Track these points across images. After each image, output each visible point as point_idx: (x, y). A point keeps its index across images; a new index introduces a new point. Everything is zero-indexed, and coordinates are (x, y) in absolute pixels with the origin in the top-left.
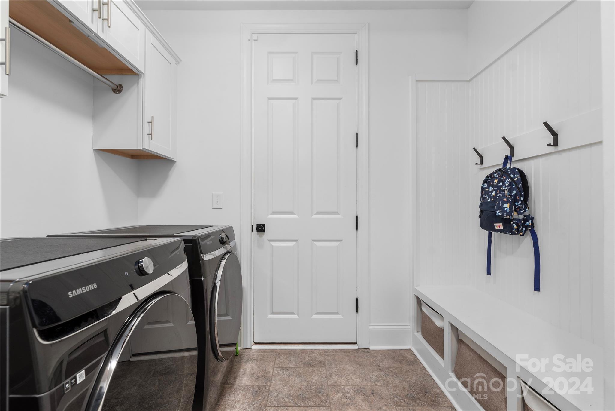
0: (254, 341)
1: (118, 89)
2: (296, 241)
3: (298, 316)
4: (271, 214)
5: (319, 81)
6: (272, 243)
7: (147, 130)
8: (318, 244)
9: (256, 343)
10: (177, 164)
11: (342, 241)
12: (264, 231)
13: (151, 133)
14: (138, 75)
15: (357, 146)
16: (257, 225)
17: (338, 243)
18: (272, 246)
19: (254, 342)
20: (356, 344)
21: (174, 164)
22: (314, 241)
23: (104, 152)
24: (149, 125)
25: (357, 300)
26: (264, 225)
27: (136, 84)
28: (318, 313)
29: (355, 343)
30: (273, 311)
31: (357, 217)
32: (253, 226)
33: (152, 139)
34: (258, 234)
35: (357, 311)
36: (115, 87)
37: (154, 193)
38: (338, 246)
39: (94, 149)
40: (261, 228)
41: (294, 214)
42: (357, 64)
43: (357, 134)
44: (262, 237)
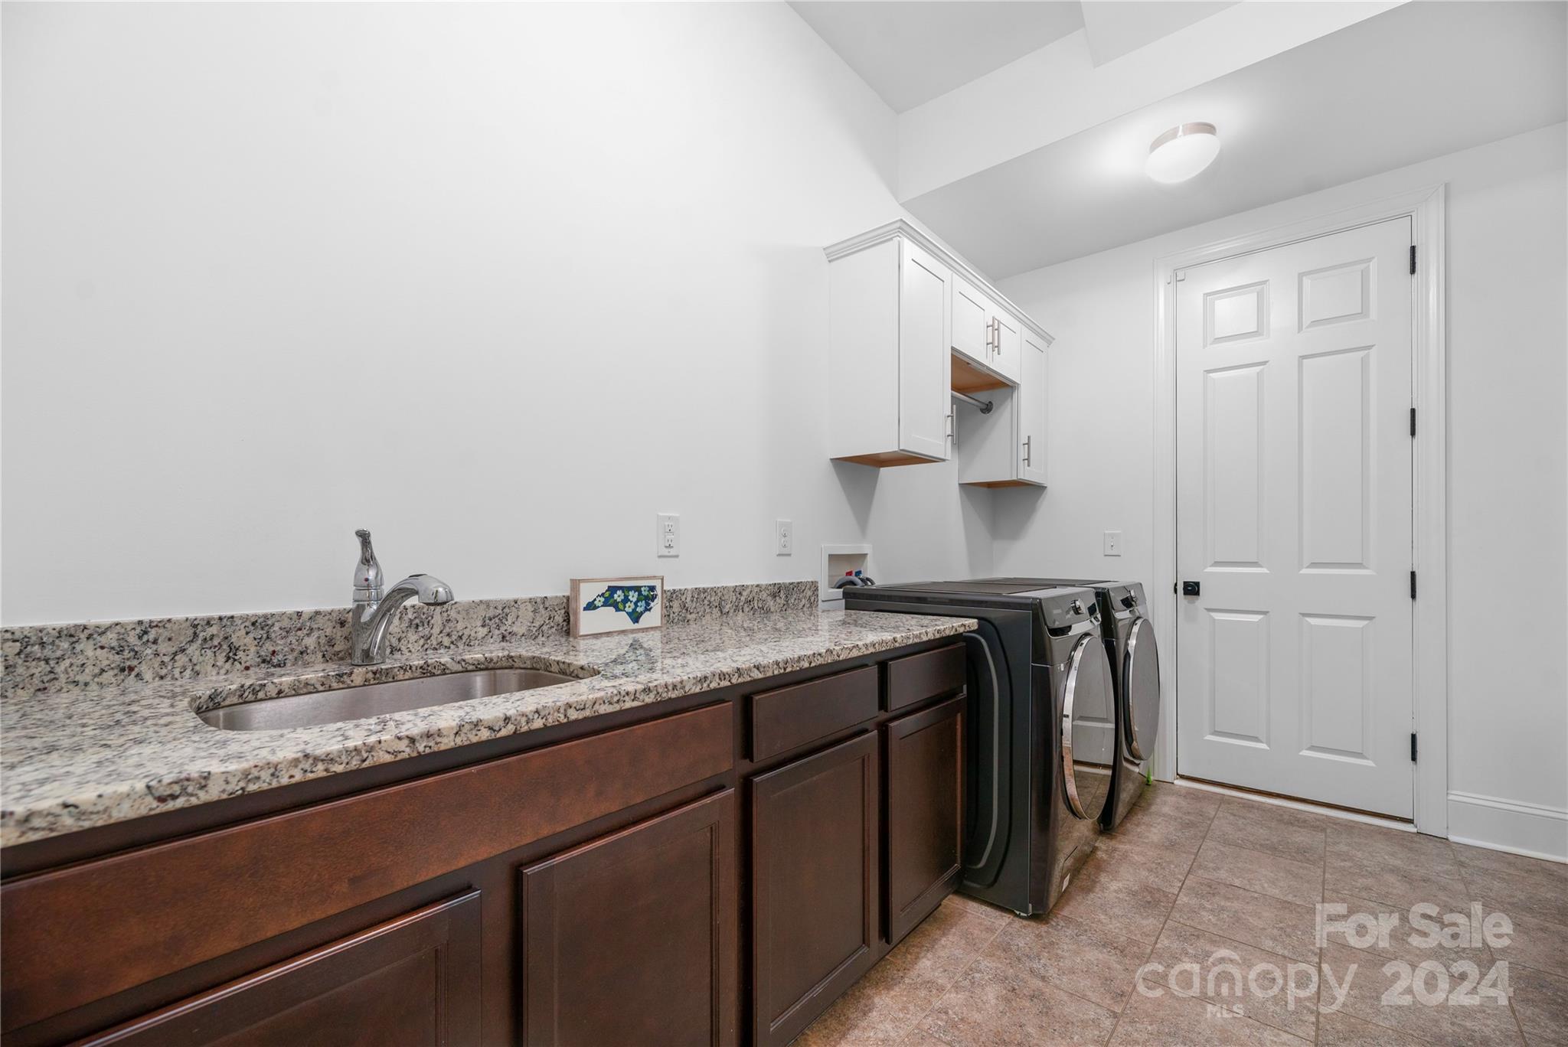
0: (1179, 773)
1: (987, 408)
2: (1265, 613)
3: (1269, 746)
4: (1212, 566)
5: (1315, 323)
6: (1213, 614)
7: (1023, 454)
8: (1312, 621)
9: (1182, 777)
10: (1049, 491)
11: (1374, 620)
12: (1197, 593)
13: (1026, 457)
14: (1012, 387)
15: (1413, 433)
16: (1185, 583)
17: (1365, 622)
18: (1215, 620)
19: (1177, 774)
20: (1413, 823)
21: (1043, 492)
22: (1304, 615)
23: (973, 487)
24: (1024, 448)
25: (1414, 737)
26: (1197, 584)
27: (1010, 399)
28: (1312, 748)
29: (1410, 821)
30: (1216, 729)
31: (1413, 574)
32: (1176, 585)
33: (1029, 465)
34: (1185, 598)
35: (1414, 759)
36: (984, 407)
37: (1015, 533)
38: (1362, 628)
39: (960, 484)
40: (1192, 589)
41: (1260, 566)
42: (1413, 271)
43: (1413, 411)
44: (1194, 602)
